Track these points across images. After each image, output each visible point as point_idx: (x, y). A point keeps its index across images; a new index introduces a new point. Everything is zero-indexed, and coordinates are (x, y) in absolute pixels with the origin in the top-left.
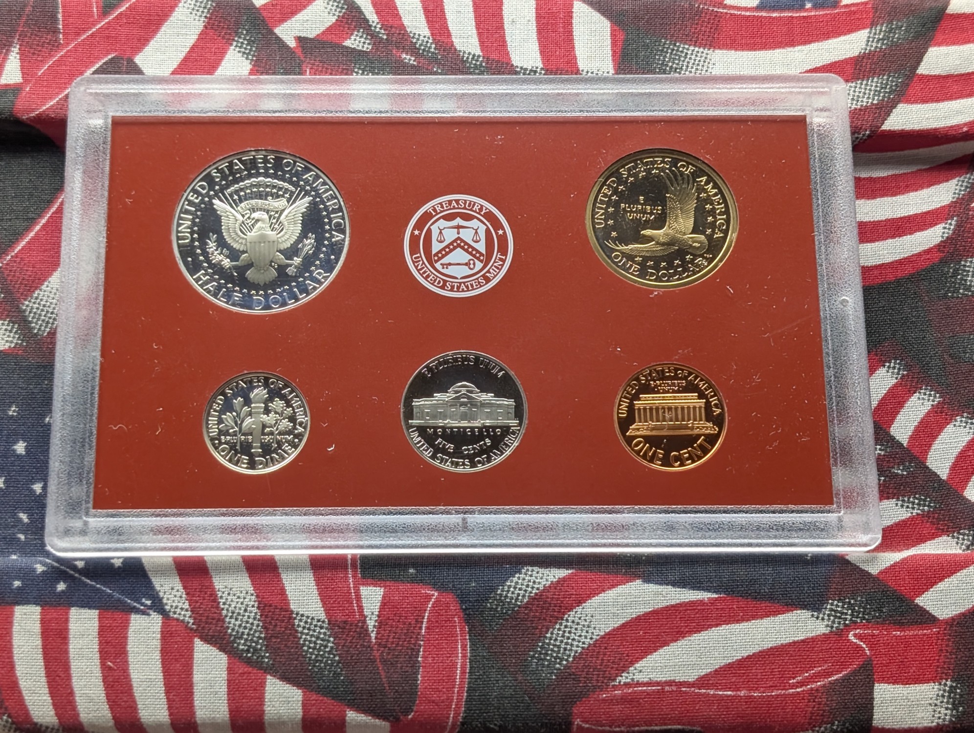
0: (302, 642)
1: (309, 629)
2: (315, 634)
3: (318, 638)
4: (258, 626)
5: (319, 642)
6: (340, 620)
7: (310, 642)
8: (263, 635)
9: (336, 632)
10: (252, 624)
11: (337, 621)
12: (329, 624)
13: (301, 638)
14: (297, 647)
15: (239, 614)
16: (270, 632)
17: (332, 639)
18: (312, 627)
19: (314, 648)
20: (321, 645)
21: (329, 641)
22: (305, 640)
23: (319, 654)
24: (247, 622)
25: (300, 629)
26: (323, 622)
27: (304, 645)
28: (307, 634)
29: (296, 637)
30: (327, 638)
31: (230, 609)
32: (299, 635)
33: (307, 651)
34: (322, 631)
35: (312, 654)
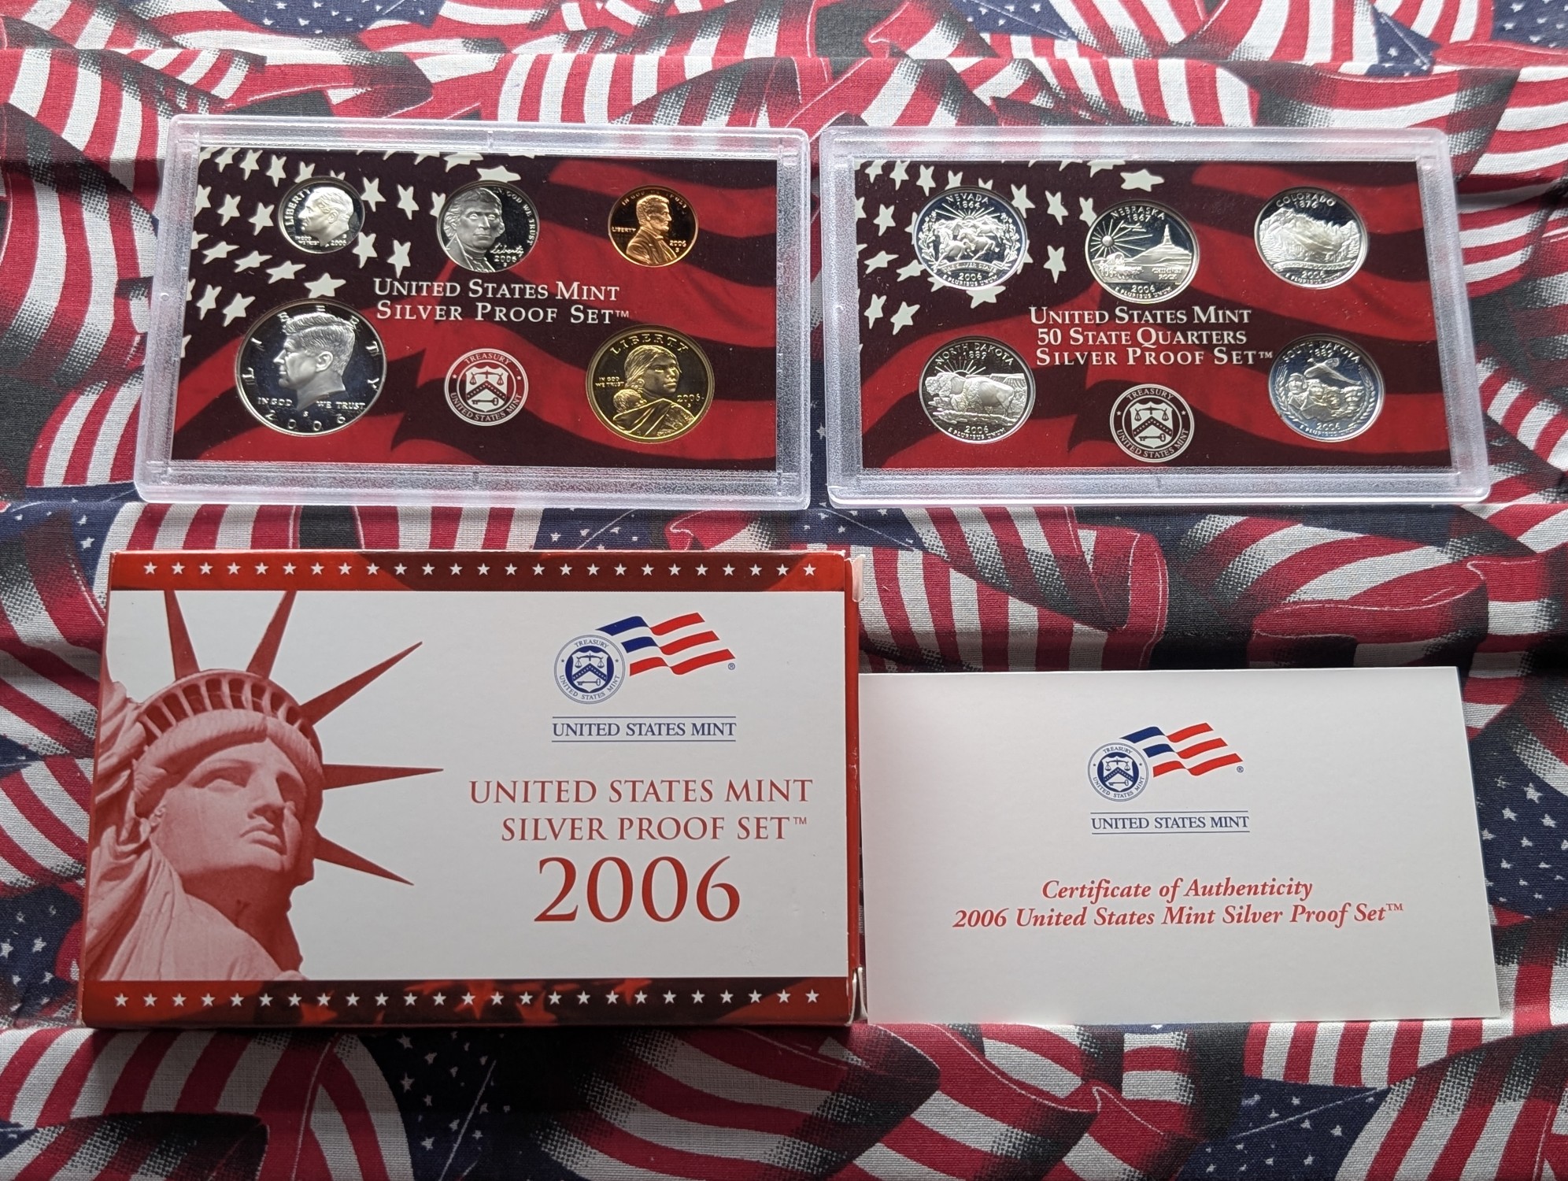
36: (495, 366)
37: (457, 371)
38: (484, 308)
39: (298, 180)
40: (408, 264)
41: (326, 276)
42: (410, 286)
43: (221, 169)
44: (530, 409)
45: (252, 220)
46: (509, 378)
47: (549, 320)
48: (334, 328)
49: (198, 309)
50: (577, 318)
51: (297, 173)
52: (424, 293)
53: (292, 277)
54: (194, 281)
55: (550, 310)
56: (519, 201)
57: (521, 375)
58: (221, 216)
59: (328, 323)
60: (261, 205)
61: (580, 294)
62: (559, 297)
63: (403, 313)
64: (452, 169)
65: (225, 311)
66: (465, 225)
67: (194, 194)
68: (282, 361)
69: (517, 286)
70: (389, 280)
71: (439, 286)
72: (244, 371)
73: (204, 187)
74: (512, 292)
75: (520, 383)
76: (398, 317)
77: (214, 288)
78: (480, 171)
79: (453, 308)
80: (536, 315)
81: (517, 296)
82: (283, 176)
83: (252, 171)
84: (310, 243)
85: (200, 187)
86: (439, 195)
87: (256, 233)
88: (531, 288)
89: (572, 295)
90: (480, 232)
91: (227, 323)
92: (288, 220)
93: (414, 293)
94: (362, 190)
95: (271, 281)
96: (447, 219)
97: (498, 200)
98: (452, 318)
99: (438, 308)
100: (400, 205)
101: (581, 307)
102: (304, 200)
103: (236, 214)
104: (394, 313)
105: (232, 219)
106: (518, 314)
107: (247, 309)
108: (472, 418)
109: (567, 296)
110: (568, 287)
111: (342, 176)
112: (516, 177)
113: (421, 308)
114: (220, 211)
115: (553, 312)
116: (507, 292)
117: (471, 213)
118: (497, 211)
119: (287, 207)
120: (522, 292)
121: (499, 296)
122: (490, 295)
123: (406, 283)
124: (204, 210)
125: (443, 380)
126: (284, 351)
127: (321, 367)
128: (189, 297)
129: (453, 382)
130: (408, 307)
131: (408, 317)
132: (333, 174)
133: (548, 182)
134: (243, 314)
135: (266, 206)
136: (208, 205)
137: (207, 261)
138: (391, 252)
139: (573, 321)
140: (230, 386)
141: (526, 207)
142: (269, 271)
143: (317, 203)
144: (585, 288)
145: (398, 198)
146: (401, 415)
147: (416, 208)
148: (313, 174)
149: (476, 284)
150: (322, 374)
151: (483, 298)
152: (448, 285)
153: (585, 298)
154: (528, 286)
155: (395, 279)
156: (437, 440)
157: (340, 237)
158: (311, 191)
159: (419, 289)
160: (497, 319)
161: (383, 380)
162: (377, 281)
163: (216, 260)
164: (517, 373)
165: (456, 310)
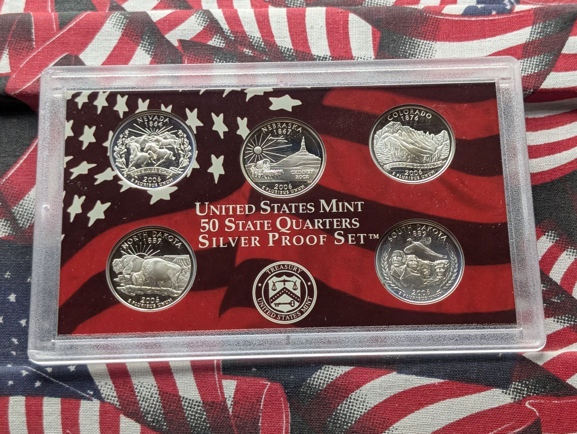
0: (186, 416)
1: (191, 407)
2: (195, 410)
3: (196, 413)
4: (159, 406)
5: (197, 415)
6: (210, 401)
7: (192, 415)
8: (162, 412)
9: (208, 409)
10: (156, 405)
11: (208, 402)
12: (203, 404)
13: (186, 413)
14: (184, 418)
15: (147, 399)
16: (167, 409)
17: (205, 413)
18: (193, 406)
19: (194, 419)
20: (199, 417)
21: (203, 415)
22: (188, 414)
23: (197, 423)
24: (153, 404)
25: (185, 407)
26: (200, 402)
27: (188, 417)
28: (190, 411)
29: (183, 412)
30: (202, 412)
31: (142, 396)
32: (185, 411)
33: (190, 421)
34: (199, 408)
35: (193, 423)
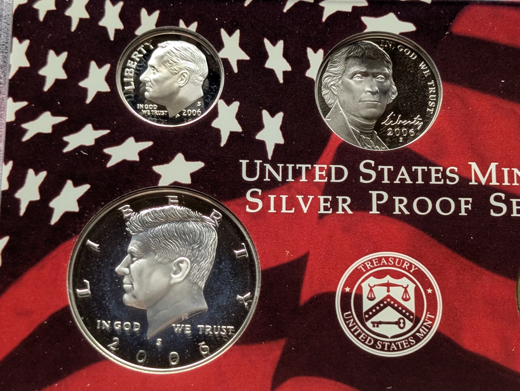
36: (398, 276)
37: (351, 282)
38: (380, 197)
39: (139, 32)
40: (281, 141)
41: (180, 157)
42: (285, 170)
43: (41, 17)
44: (447, 333)
45: (82, 84)
46: (417, 290)
47: (463, 213)
48: (192, 225)
49: (18, 202)
50: (499, 210)
51: (138, 23)
52: (304, 179)
53: (137, 158)
54: (11, 163)
55: (463, 200)
56: (413, 57)
57: (432, 288)
58: (43, 79)
59: (184, 219)
60: (93, 64)
61: (500, 178)
62: (473, 183)
63: (278, 205)
64: (331, 18)
65: (52, 204)
66: (348, 89)
67: (8, 49)
68: (127, 270)
69: (420, 169)
70: (258, 162)
71: (321, 169)
72: (78, 284)
73: (21, 41)
74: (413, 176)
75: (432, 298)
76: (272, 210)
77: (37, 173)
78: (365, 19)
79: (340, 198)
80: (445, 206)
81: (420, 181)
82: (120, 26)
83: (81, 20)
84: (156, 112)
85: (15, 40)
86: (315, 51)
87: (88, 101)
88: (437, 171)
89: (490, 179)
90: (368, 97)
91: (54, 220)
92: (129, 84)
93: (290, 179)
94: (220, 45)
95: (110, 164)
96: (326, 80)
97: (388, 57)
98: (340, 212)
99: (322, 198)
100: (268, 65)
101: (503, 196)
102: (147, 56)
103: (63, 76)
104: (266, 206)
105: (58, 82)
106: (422, 206)
107: (80, 201)
108: (373, 347)
109: (483, 181)
110: (484, 169)
111: (193, 27)
112: (410, 27)
113: (300, 198)
114: (42, 72)
115: (467, 203)
116: (406, 176)
117: (354, 74)
118: (387, 71)
119: (125, 67)
120: (427, 176)
121: (397, 181)
122: (386, 181)
123: (281, 165)
124: (21, 70)
125: (333, 295)
126: (128, 257)
127: (177, 278)
128: (5, 186)
129: (345, 297)
130: (284, 197)
131: (284, 210)
132: (182, 25)
133: (451, 33)
134: (75, 208)
135: (100, 66)
136: (26, 64)
137: (26, 138)
138: (260, 126)
139: (493, 214)
140: (62, 305)
141: (422, 66)
142: (107, 151)
143: (162, 61)
144: (506, 170)
145: (265, 56)
146: (282, 342)
147: (288, 68)
148: (157, 25)
149: (367, 166)
150: (178, 287)
151: (378, 185)
152: (333, 167)
153: (506, 183)
154: (433, 169)
155: (266, 160)
156: (330, 377)
157: (193, 105)
158: (156, 47)
159: (297, 174)
160: (397, 212)
161: (257, 293)
162: (244, 163)
163: (39, 136)
164: (426, 284)
165: (344, 201)
